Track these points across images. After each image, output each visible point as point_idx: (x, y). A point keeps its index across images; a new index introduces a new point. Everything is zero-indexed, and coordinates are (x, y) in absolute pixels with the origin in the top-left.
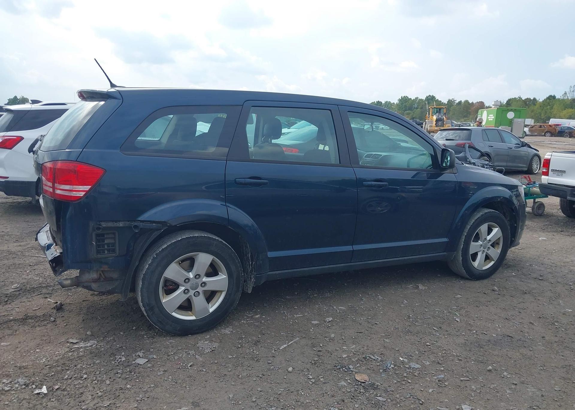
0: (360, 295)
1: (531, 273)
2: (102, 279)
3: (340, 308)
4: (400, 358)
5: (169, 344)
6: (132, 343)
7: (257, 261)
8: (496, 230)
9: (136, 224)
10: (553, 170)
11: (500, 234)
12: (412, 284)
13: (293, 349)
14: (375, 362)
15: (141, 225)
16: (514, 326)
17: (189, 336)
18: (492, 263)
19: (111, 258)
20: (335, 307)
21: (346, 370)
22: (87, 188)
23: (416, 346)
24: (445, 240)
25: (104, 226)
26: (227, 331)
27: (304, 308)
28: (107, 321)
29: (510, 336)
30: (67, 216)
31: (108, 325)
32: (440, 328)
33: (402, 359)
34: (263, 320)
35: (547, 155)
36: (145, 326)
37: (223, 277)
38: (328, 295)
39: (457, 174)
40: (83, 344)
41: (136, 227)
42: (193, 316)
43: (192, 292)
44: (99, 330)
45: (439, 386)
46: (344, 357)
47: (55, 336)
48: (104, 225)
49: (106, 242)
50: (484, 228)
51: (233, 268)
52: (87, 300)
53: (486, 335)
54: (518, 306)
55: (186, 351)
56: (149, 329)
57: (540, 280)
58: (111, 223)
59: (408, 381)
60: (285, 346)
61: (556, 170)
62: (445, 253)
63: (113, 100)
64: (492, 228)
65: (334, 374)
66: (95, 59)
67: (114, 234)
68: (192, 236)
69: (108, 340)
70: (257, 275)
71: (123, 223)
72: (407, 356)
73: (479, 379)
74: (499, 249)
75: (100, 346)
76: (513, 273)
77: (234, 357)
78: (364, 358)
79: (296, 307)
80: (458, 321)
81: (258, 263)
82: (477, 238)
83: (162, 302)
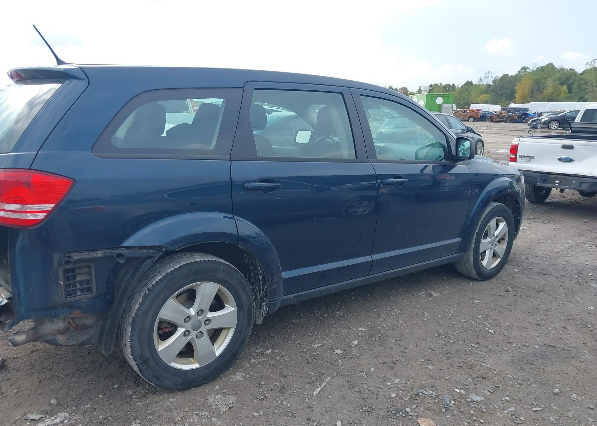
0: (375, 311)
1: (532, 268)
2: (72, 329)
3: (359, 329)
4: (456, 390)
5: (170, 404)
6: (118, 410)
7: (271, 285)
8: (502, 225)
9: (119, 252)
10: (521, 156)
11: (506, 229)
12: (423, 291)
13: (329, 393)
14: (430, 398)
15: (128, 253)
16: (550, 333)
17: (192, 389)
18: (499, 260)
19: (86, 300)
20: (354, 329)
21: (404, 415)
22: (49, 207)
23: (465, 371)
24: (459, 240)
25: (76, 258)
26: (239, 377)
27: (319, 334)
28: (74, 379)
29: (552, 346)
30: (17, 247)
31: (76, 385)
32: (478, 343)
33: (458, 391)
34: (277, 356)
35: (514, 141)
36: (129, 381)
37: (230, 309)
38: (339, 313)
39: (469, 166)
40: (49, 420)
41: (119, 255)
42: (195, 363)
43: (194, 334)
44: (66, 395)
45: (516, 422)
46: (393, 397)
47: (5, 411)
48: (76, 256)
49: (78, 279)
50: (493, 223)
51: (244, 297)
52: (37, 351)
53: (529, 347)
54: (541, 307)
55: (197, 413)
56: (136, 385)
57: (544, 274)
58: (86, 253)
59: (480, 421)
60: (318, 390)
61: (524, 156)
62: (458, 254)
63: (75, 81)
64: (499, 223)
65: (393, 423)
66: (34, 26)
67: (89, 267)
68: (193, 261)
69: (84, 410)
70: (271, 303)
71: (102, 252)
72: (462, 385)
73: (552, 407)
74: (504, 245)
75: (76, 420)
76: (515, 269)
77: (261, 414)
78: (416, 394)
79: (310, 334)
80: (492, 333)
81: (272, 287)
82: (486, 235)
83: (157, 351)
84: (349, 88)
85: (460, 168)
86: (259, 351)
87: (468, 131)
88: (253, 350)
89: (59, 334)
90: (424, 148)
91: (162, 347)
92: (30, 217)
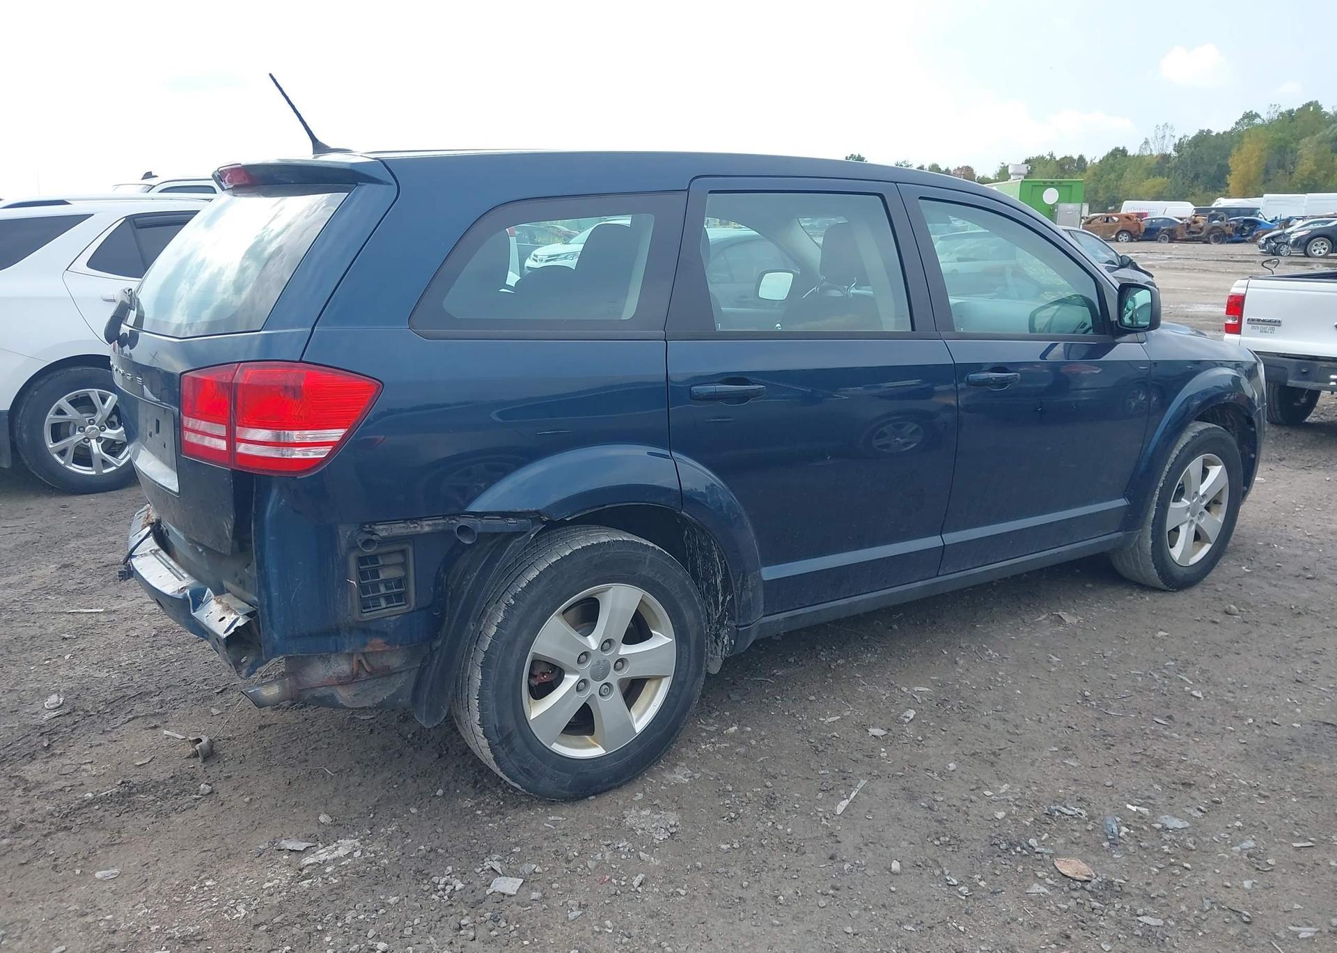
0: (946, 653)
1: (1280, 565)
2: (364, 675)
3: (916, 689)
4: (1129, 806)
5: (552, 827)
6: (453, 836)
7: (741, 593)
8: (1216, 471)
9: (463, 522)
10: (1251, 321)
11: (1225, 480)
12: (1043, 614)
13: (868, 809)
14: (1076, 822)
15: (479, 525)
16: (1324, 699)
17: (590, 798)
18: (1206, 548)
19: (394, 618)
20: (905, 689)
21: (1025, 852)
22: (335, 434)
23: (1146, 770)
24: (1122, 502)
25: (384, 534)
26: (681, 777)
27: (833, 697)
28: (355, 779)
29: (1328, 724)
30: (268, 514)
31: (361, 789)
32: (1170, 717)
33: (1134, 809)
34: (750, 738)
35: (1236, 287)
36: (464, 783)
37: (662, 640)
38: (869, 657)
39: (1145, 343)
40: (325, 852)
41: (463, 530)
42: (595, 746)
43: (595, 686)
44: (345, 807)
45: (1258, 869)
46: (999, 818)
47: (235, 834)
48: (383, 531)
49: (382, 576)
50: (1195, 466)
51: (689, 616)
53: (1279, 725)
54: (1303, 646)
55: (609, 842)
56: (478, 791)
57: (1308, 578)
58: (402, 525)
59: (1183, 867)
60: (845, 803)
61: (1259, 320)
62: (1120, 534)
64: (1208, 467)
65: (1004, 866)
66: (271, 75)
67: (403, 552)
68: (595, 543)
69: (387, 835)
70: (740, 629)
71: (430, 522)
72: (1141, 798)
73: (1334, 841)
74: (1220, 515)
75: (375, 852)
76: (1244, 568)
77: (734, 846)
78: (1047, 814)
79: (813, 698)
80: (1198, 698)
81: (744, 598)
82: (1181, 492)
83: (528, 719)
84: (896, 183)
85: (1126, 350)
86: (713, 729)
87: (1122, 266)
88: (701, 726)
89: (341, 684)
90: (1048, 308)
91: (536, 710)
92: (298, 454)
